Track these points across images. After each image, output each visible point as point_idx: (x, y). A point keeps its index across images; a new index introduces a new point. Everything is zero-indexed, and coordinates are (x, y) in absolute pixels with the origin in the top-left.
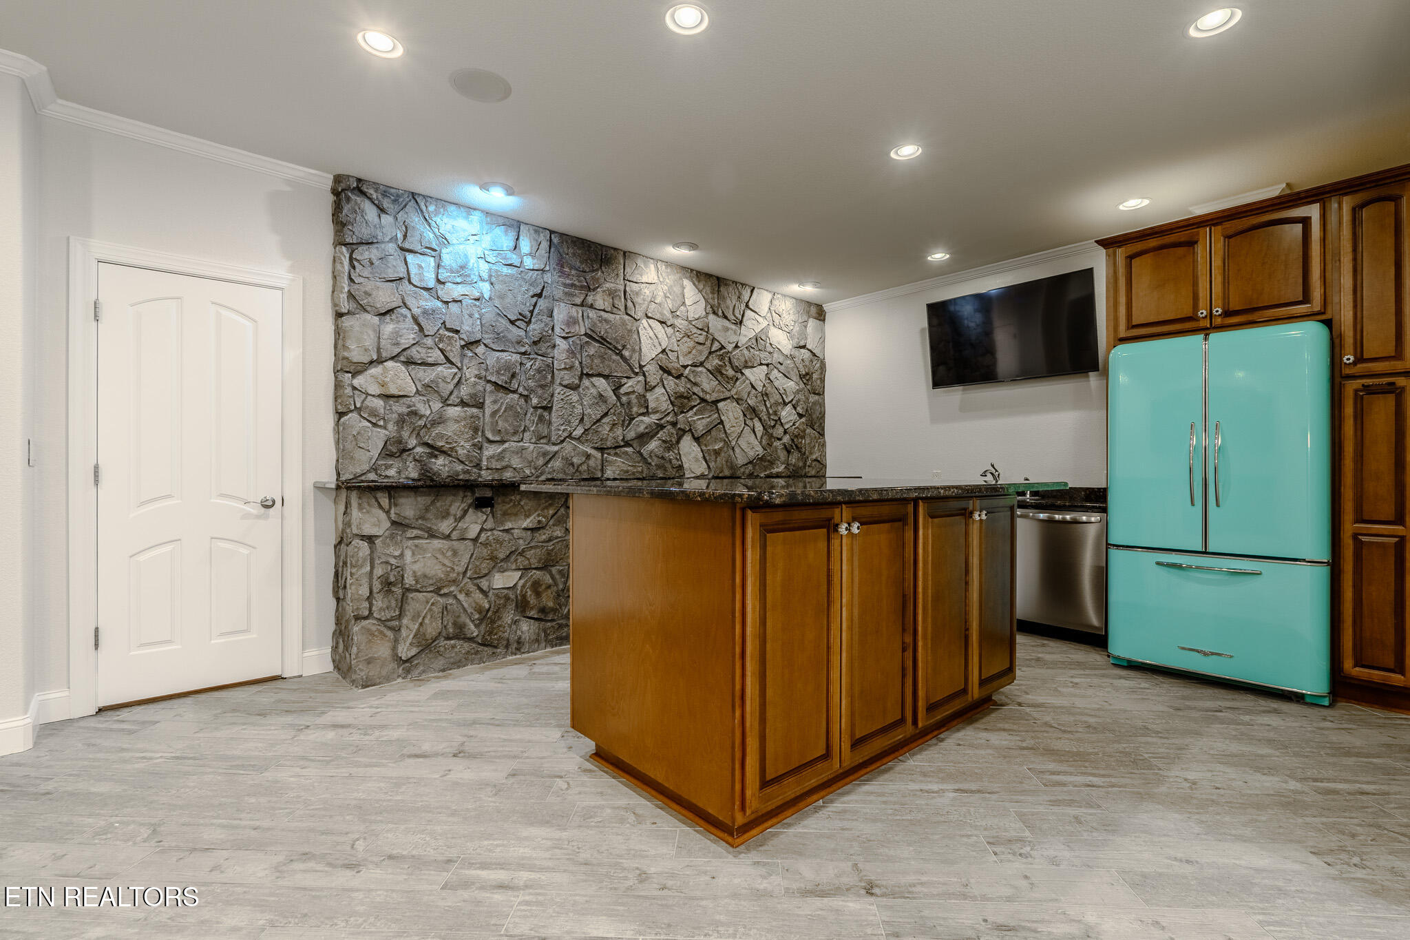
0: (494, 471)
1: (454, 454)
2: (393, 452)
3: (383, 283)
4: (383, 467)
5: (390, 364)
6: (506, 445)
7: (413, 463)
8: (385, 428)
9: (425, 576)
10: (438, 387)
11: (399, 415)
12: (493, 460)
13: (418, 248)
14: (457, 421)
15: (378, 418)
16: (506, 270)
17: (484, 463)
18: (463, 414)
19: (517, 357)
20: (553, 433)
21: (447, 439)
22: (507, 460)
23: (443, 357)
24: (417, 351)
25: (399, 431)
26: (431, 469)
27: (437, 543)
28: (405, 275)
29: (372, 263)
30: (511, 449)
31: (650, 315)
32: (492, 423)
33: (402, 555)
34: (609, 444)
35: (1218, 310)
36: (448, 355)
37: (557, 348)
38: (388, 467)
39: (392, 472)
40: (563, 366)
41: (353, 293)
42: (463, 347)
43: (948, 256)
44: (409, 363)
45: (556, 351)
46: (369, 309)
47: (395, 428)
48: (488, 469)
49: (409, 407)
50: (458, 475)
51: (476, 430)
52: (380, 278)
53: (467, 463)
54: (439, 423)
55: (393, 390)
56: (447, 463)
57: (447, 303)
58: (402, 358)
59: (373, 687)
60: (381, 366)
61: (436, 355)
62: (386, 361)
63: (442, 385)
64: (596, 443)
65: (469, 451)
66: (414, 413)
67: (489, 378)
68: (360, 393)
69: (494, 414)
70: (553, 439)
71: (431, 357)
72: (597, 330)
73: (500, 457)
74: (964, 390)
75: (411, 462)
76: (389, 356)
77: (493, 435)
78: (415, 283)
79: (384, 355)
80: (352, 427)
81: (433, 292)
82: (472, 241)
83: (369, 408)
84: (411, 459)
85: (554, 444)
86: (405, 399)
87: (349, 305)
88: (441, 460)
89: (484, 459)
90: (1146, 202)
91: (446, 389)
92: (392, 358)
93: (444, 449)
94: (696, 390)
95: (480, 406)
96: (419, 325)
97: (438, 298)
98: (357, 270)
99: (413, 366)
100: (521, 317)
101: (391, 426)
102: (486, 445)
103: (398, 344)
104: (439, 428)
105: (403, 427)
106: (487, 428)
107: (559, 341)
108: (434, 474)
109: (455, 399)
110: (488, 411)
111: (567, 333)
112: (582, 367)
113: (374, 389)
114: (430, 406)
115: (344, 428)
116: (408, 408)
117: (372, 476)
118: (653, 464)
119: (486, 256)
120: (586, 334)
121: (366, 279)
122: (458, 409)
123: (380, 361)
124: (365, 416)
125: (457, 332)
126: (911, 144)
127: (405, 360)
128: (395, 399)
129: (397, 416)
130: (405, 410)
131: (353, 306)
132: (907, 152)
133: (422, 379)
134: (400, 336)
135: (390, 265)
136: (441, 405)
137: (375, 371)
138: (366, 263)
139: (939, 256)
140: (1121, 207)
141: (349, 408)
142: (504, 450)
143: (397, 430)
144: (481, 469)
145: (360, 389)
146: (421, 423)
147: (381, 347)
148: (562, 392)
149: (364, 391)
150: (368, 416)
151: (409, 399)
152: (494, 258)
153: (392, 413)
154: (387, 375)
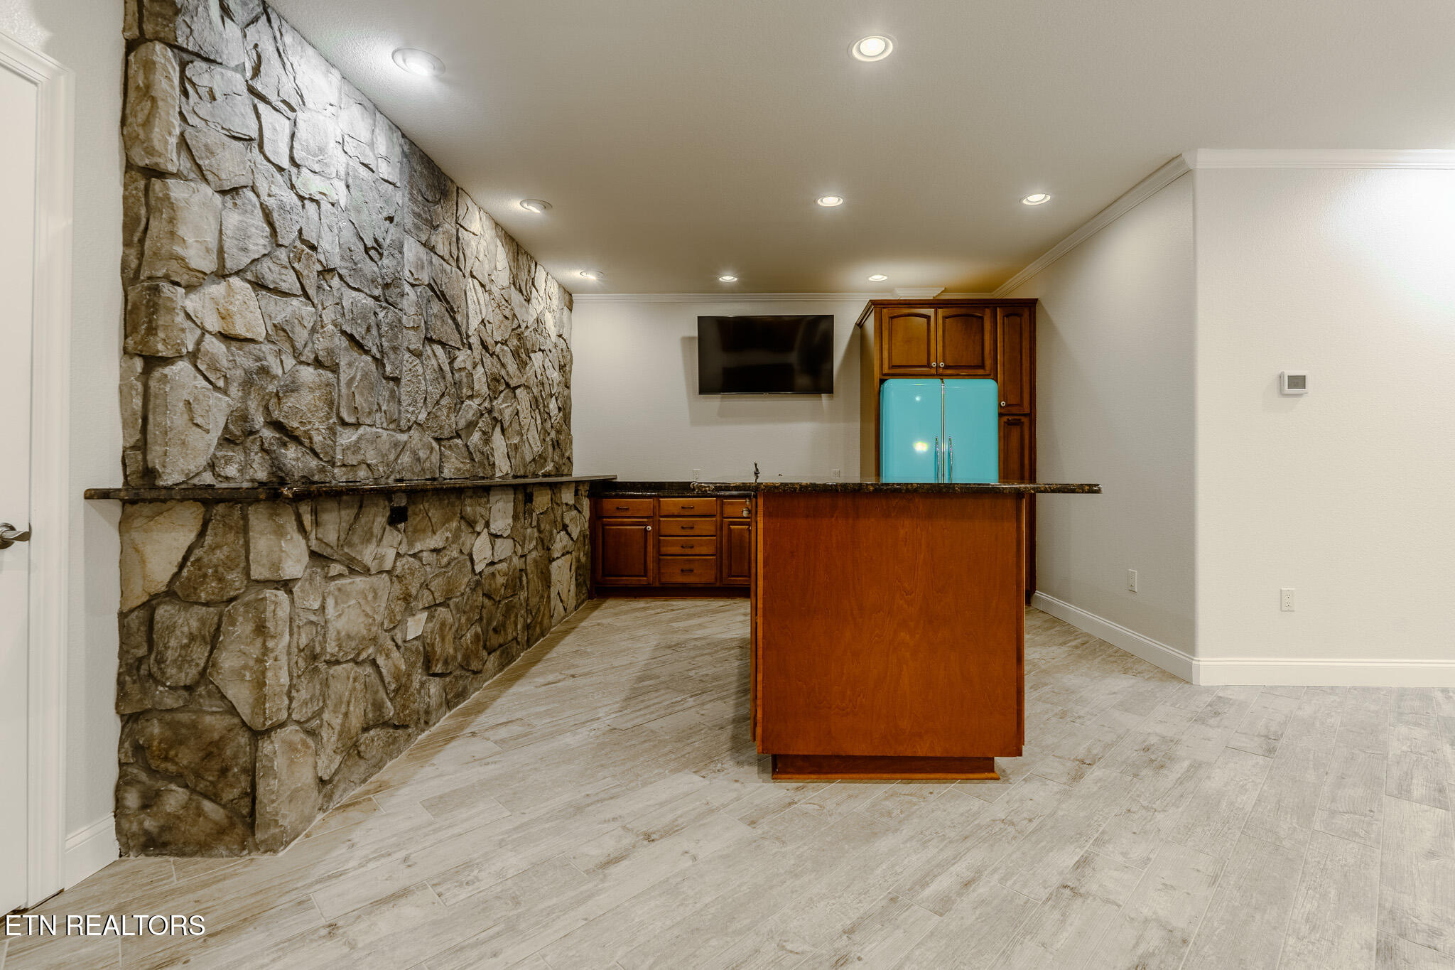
0: (349, 468)
1: (306, 441)
2: (235, 435)
3: (226, 138)
4: (222, 461)
5: (235, 281)
6: (361, 430)
7: (260, 454)
8: (225, 392)
9: (349, 636)
10: (293, 333)
11: (246, 371)
12: (349, 452)
13: (273, 98)
14: (312, 390)
15: (218, 375)
16: (363, 172)
17: (339, 457)
18: (317, 379)
19: (370, 301)
20: (403, 415)
21: (301, 417)
22: (362, 452)
23: (298, 284)
24: (269, 268)
25: (244, 399)
26: (284, 465)
27: (360, 582)
28: (255, 135)
29: (214, 98)
30: (367, 436)
31: (475, 274)
32: (348, 395)
33: (323, 608)
34: (446, 434)
35: (942, 365)
36: (304, 282)
37: (406, 297)
38: (228, 461)
39: (232, 470)
40: (411, 325)
41: (188, 141)
42: (319, 273)
43: (736, 279)
44: (259, 285)
45: (405, 302)
46: (210, 177)
47: (240, 394)
48: (344, 465)
49: (258, 359)
50: (313, 476)
51: (330, 404)
52: (223, 128)
53: (322, 456)
54: (292, 391)
55: (240, 330)
56: (300, 455)
57: (302, 198)
58: (249, 276)
59: (296, 841)
60: (223, 284)
61: (289, 282)
62: (230, 275)
63: (298, 329)
64: (436, 432)
65: (324, 438)
66: (264, 371)
67: (344, 328)
68: (193, 325)
69: (350, 382)
70: (403, 423)
71: (285, 281)
72: (439, 282)
73: (355, 448)
74: (722, 398)
75: (256, 453)
76: (235, 269)
77: (349, 415)
78: (268, 154)
79: (229, 264)
80: (183, 387)
81: (286, 174)
82: (328, 113)
83: (209, 355)
84: (256, 448)
85: (402, 431)
86: (252, 346)
87: (179, 160)
88: (293, 450)
89: (338, 450)
90: (885, 278)
91: (301, 336)
92: (237, 273)
93: (297, 433)
94: (503, 372)
95: (335, 369)
96: (271, 224)
97: (292, 187)
98: (191, 100)
99: (264, 293)
100: (376, 246)
101: (234, 390)
102: (339, 428)
103: (245, 250)
104: (292, 399)
105: (249, 394)
106: (343, 403)
107: (407, 288)
108: (287, 474)
109: (309, 354)
110: (344, 377)
111: (416, 279)
112: (427, 329)
113: (213, 324)
114: (282, 361)
115: (171, 388)
116: (256, 361)
117: (208, 478)
118: (476, 460)
119: (346, 143)
120: (429, 285)
121: (203, 122)
122: (311, 369)
123: (222, 274)
124: (202, 368)
125: (313, 248)
126: (836, 196)
127: (253, 280)
128: (238, 344)
129: (243, 374)
130: (252, 364)
131: (185, 164)
132: (830, 201)
133: (273, 316)
134: (249, 237)
135: (237, 112)
136: (294, 362)
137: (216, 290)
138: (203, 91)
139: (728, 278)
140: (870, 279)
141: (179, 351)
142: (360, 439)
143: (241, 397)
144: (333, 465)
145: (195, 319)
146: (272, 388)
147: (225, 250)
148: (410, 361)
149: (199, 324)
150: (207, 369)
151: (257, 346)
152: (353, 149)
153: (236, 367)
154: (233, 300)
